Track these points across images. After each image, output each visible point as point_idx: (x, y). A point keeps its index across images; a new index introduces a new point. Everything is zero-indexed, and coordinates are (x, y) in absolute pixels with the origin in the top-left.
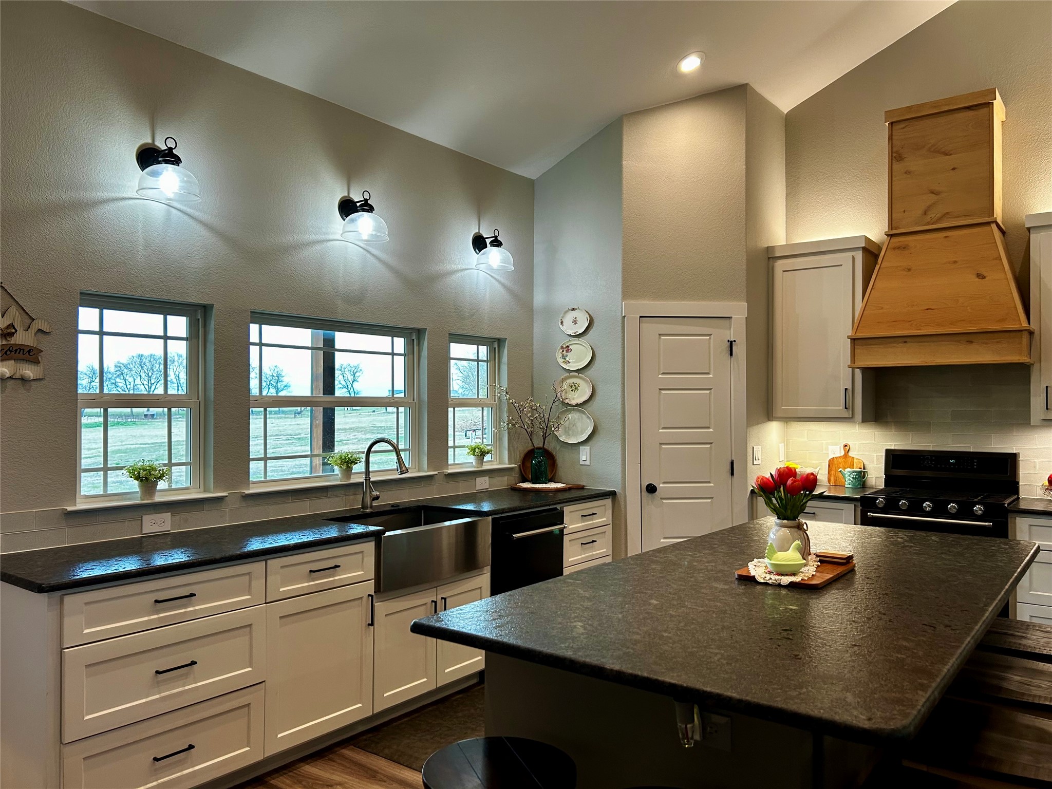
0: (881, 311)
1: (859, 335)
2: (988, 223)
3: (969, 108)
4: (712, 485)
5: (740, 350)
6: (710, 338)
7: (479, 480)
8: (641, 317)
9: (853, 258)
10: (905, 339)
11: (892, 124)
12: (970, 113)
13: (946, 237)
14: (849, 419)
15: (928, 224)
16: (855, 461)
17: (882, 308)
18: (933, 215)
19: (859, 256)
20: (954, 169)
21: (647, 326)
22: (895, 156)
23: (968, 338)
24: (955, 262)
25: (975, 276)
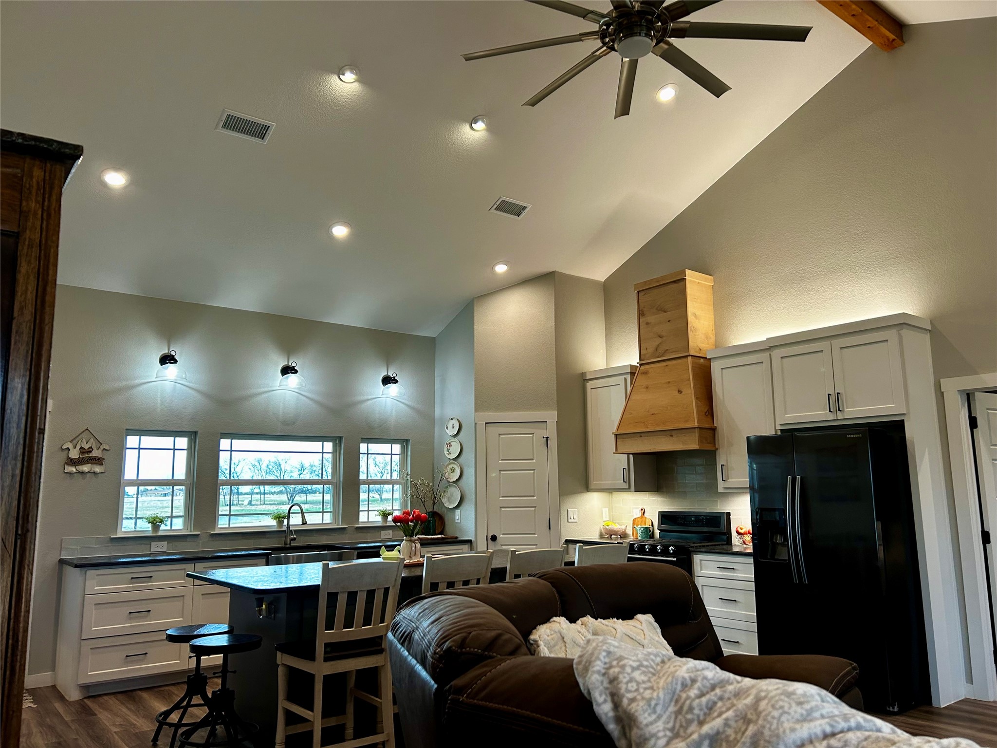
0: (632, 415)
1: (619, 432)
2: (686, 356)
3: (674, 282)
4: (536, 535)
5: (553, 443)
6: (533, 436)
7: (383, 532)
8: (486, 423)
9: (625, 379)
10: (640, 434)
11: (638, 292)
12: (675, 285)
13: (667, 365)
14: (628, 489)
15: (658, 357)
16: (647, 520)
17: (632, 414)
18: (660, 351)
19: (628, 377)
20: (669, 321)
21: (490, 428)
22: (641, 314)
23: (669, 433)
24: (669, 382)
25: (677, 392)
